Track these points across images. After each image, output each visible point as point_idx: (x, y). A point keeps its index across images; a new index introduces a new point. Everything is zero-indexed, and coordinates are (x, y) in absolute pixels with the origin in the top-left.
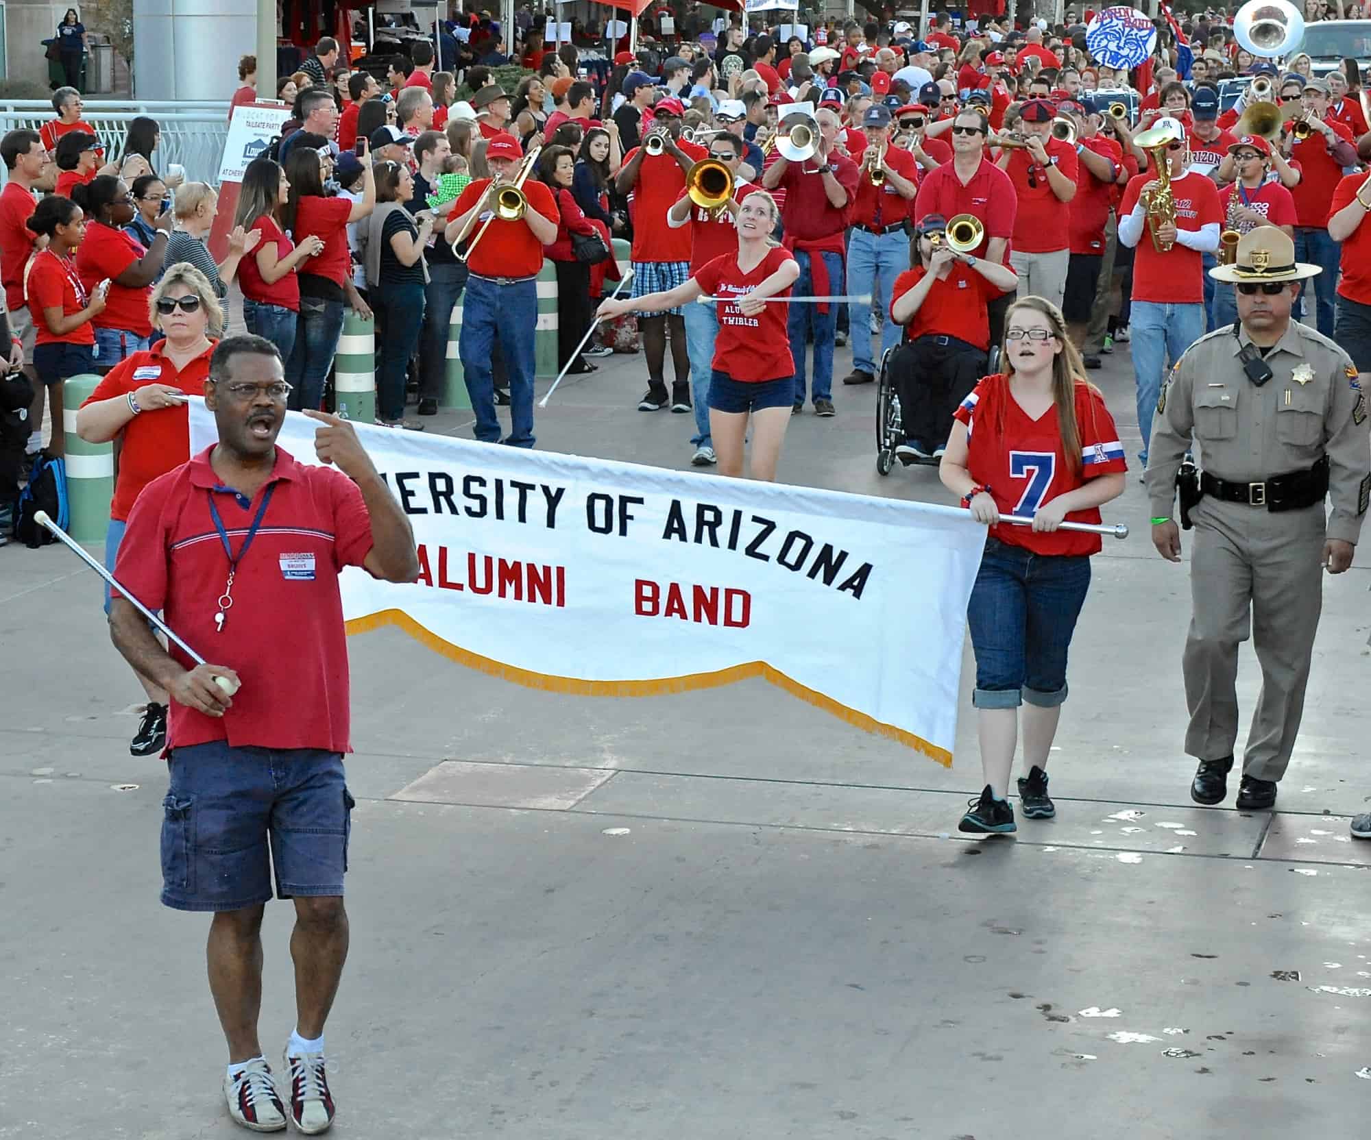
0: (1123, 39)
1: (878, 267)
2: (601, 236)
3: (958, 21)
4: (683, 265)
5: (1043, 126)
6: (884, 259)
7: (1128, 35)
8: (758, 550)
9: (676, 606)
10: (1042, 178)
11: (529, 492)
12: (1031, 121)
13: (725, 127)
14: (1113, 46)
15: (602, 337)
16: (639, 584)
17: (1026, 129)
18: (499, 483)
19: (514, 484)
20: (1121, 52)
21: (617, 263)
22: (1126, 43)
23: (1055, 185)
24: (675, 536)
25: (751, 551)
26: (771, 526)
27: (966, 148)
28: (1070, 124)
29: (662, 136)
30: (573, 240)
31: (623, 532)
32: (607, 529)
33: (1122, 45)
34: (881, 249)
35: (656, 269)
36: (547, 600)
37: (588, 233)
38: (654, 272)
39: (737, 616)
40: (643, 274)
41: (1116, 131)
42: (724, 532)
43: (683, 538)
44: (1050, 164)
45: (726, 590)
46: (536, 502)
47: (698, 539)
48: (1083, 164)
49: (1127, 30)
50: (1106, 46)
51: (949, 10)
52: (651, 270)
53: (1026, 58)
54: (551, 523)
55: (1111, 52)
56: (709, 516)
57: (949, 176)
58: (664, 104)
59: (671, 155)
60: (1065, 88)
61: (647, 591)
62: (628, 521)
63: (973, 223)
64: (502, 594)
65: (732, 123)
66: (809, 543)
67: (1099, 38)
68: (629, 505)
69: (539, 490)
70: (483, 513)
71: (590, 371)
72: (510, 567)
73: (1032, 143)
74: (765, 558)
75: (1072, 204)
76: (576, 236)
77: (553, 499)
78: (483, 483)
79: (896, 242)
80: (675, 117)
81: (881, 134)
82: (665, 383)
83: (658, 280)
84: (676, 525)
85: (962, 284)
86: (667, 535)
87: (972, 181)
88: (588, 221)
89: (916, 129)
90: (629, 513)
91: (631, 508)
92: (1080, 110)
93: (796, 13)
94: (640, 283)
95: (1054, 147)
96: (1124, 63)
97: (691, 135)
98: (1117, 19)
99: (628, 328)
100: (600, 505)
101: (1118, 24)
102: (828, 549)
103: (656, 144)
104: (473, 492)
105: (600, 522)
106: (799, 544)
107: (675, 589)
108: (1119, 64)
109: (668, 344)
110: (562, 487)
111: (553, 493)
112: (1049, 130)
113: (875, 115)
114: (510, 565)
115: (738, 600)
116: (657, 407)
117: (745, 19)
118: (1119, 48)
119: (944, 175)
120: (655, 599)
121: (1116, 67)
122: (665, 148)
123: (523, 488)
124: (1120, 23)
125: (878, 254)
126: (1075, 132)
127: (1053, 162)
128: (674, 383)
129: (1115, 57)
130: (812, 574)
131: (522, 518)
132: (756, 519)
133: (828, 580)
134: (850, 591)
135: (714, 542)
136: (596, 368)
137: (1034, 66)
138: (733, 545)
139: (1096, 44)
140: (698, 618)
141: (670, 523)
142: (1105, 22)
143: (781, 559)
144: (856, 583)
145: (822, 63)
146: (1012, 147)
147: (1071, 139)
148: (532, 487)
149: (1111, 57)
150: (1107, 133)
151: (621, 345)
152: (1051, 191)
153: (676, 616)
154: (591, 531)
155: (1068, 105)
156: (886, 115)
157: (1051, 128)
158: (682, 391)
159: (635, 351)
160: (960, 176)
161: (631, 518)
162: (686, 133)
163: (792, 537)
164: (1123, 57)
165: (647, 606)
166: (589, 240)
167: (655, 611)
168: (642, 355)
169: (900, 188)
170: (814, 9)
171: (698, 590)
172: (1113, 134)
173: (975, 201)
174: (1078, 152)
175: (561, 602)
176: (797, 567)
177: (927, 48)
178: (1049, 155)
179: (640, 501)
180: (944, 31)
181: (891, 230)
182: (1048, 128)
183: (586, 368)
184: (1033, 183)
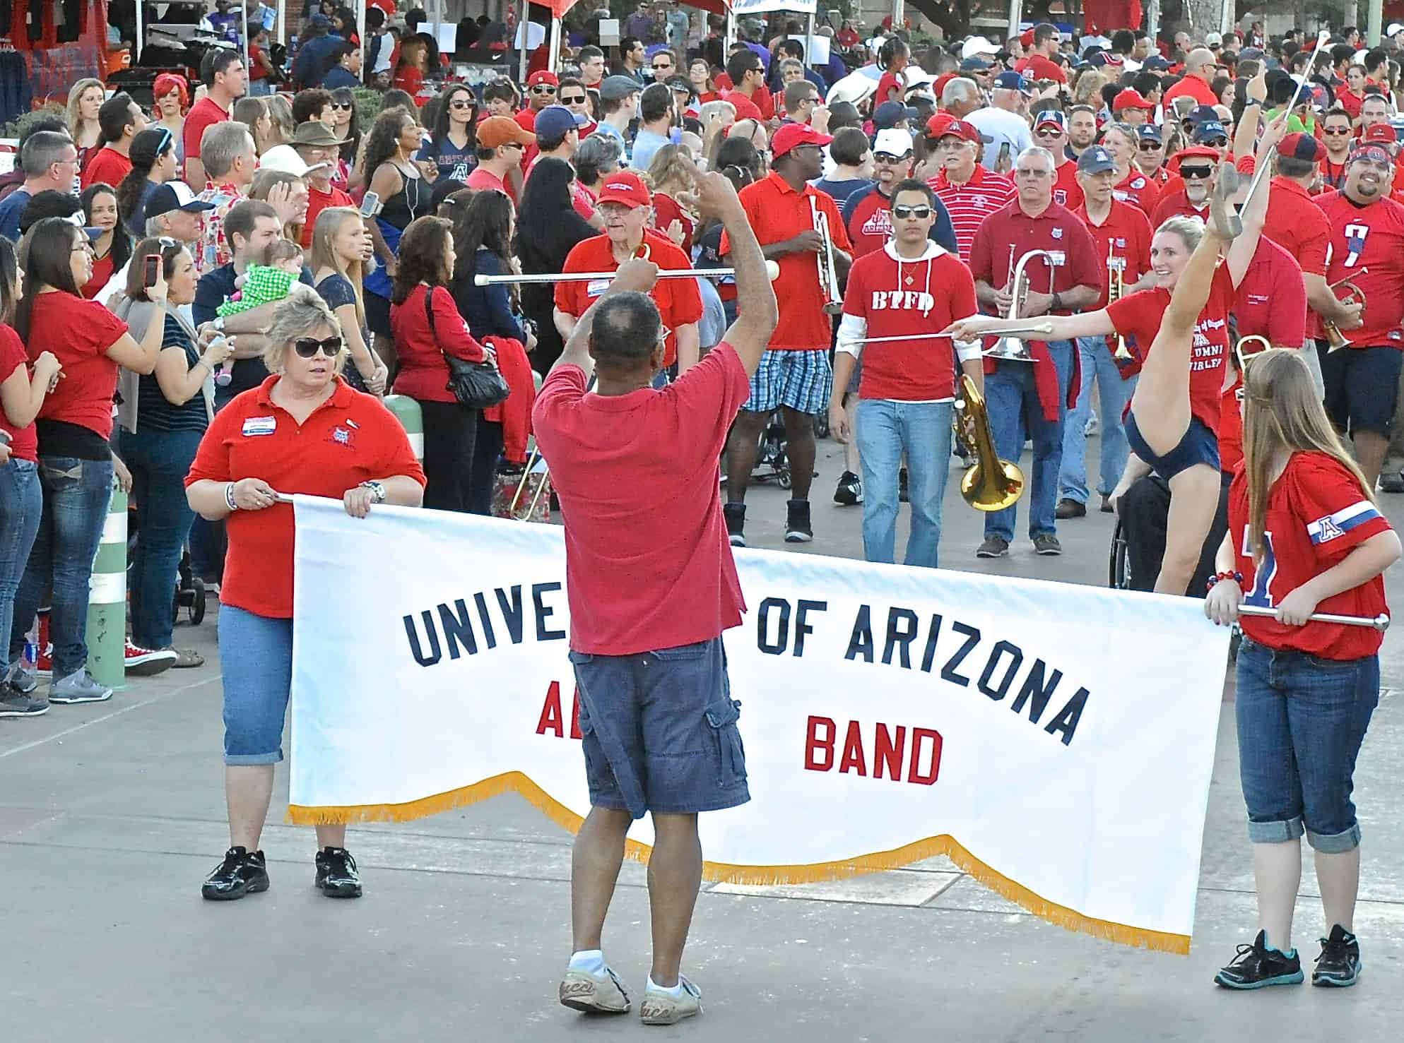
8: (957, 671)
9: (854, 755)
16: (813, 721)
24: (860, 656)
25: (948, 673)
26: (975, 636)
30: (452, 368)
31: (798, 652)
32: (780, 648)
37: (475, 359)
39: (925, 767)
42: (917, 649)
43: (869, 659)
45: (915, 729)
47: (887, 659)
56: (903, 625)
61: (821, 732)
62: (806, 636)
66: (1018, 658)
68: (809, 613)
74: (964, 681)
76: (455, 362)
84: (862, 640)
86: (850, 655)
88: (476, 341)
90: (807, 624)
91: (812, 617)
100: (774, 614)
102: (1040, 666)
105: (772, 637)
106: (1006, 659)
107: (854, 730)
115: (927, 744)
120: (829, 745)
130: (1017, 706)
132: (958, 627)
133: (1035, 714)
134: (1059, 734)
135: (906, 663)
138: (927, 666)
140: (878, 774)
141: (856, 635)
143: (983, 686)
144: (1067, 722)
153: (853, 770)
154: (760, 652)
161: (810, 630)
163: (1001, 647)
165: (819, 756)
167: (828, 763)
171: (881, 730)
176: (1000, 694)
179: (821, 606)
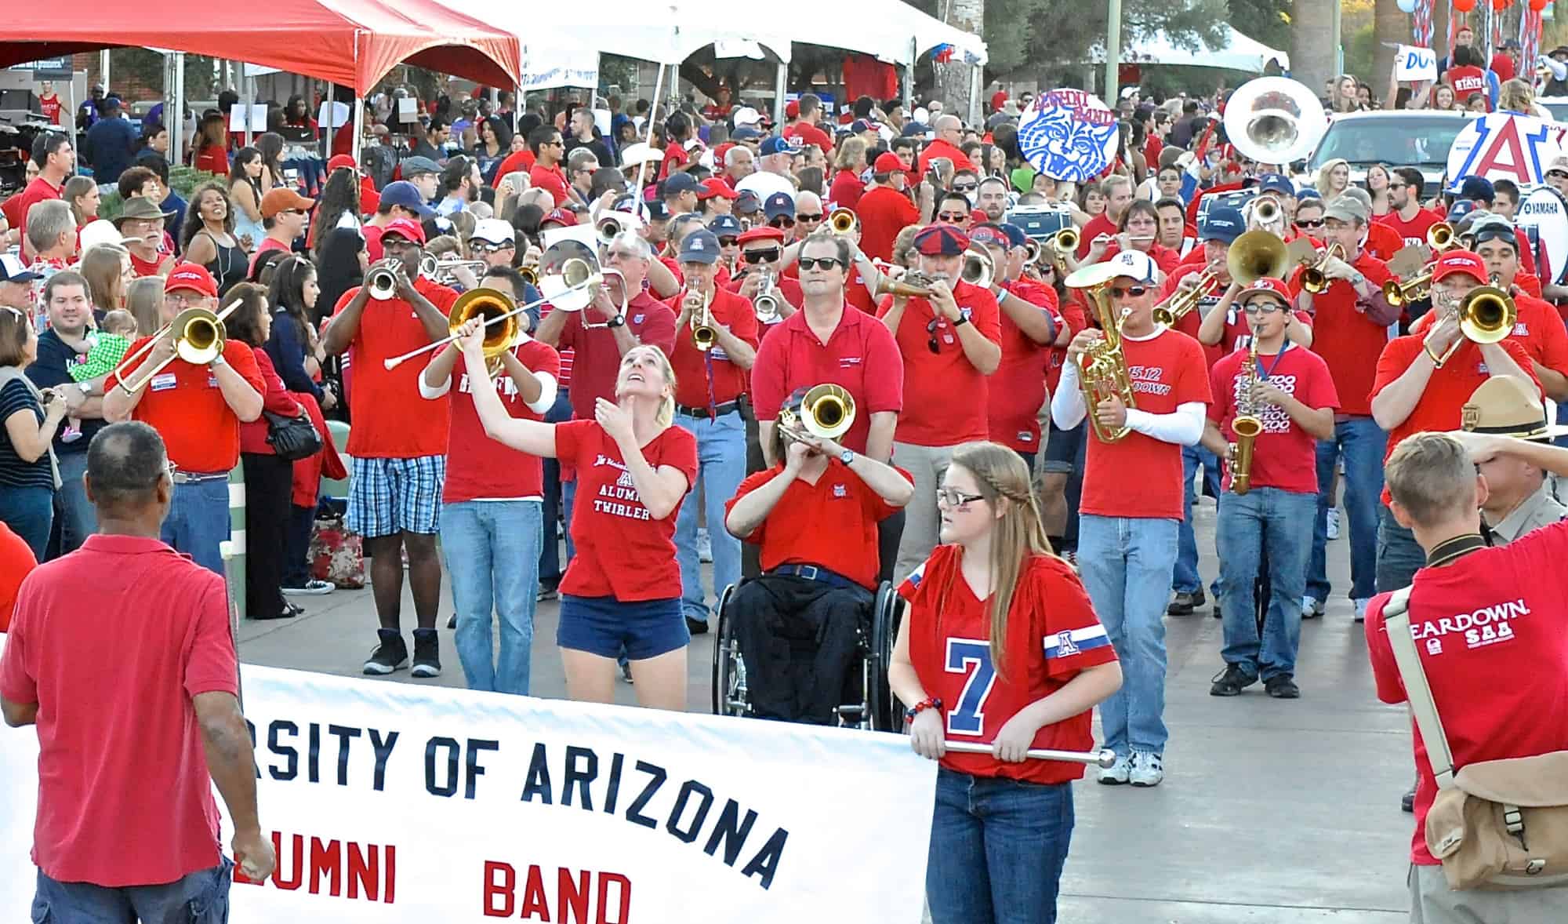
0: (1071, 137)
1: (702, 464)
2: (309, 418)
4: (425, 460)
5: (950, 264)
6: (712, 451)
7: (1078, 132)
8: (642, 812)
9: (535, 901)
10: (949, 339)
11: (352, 740)
12: (932, 256)
13: (482, 258)
14: (1056, 147)
16: (491, 866)
18: (315, 729)
19: (334, 729)
20: (1068, 156)
21: (339, 455)
22: (1074, 144)
23: (969, 349)
24: (537, 797)
25: (633, 814)
26: (661, 775)
27: (822, 287)
28: (983, 258)
29: (394, 272)
31: (470, 794)
32: (449, 791)
33: (1069, 145)
34: (704, 437)
35: (385, 468)
36: (372, 895)
37: (290, 413)
38: (381, 472)
39: (612, 914)
42: (599, 789)
43: (547, 800)
44: (963, 320)
45: (601, 874)
46: (362, 751)
47: (566, 800)
48: (1007, 320)
49: (1077, 124)
50: (1047, 146)
51: (815, 89)
52: (377, 469)
53: (932, 161)
54: (379, 784)
55: (1053, 155)
56: (582, 764)
57: (799, 331)
58: (396, 225)
59: (406, 300)
61: (500, 878)
62: (478, 777)
64: (314, 888)
65: (494, 252)
66: (709, 798)
67: (1037, 133)
68: (480, 752)
69: (366, 735)
70: (291, 773)
71: (291, 615)
72: (326, 848)
73: (938, 290)
74: (652, 823)
77: (384, 747)
78: (293, 729)
79: (727, 428)
80: (412, 244)
81: (705, 274)
83: (389, 483)
84: (538, 781)
85: (839, 491)
86: (527, 796)
87: (835, 336)
88: (291, 397)
90: (479, 764)
91: (483, 757)
92: (1001, 240)
94: (361, 489)
95: (965, 294)
96: (1072, 172)
98: (1063, 106)
99: (349, 552)
100: (442, 754)
101: (1064, 115)
102: (733, 806)
103: (384, 283)
104: (280, 743)
105: (441, 780)
106: (696, 800)
107: (535, 872)
108: (1063, 173)
110: (395, 730)
111: (384, 739)
113: (698, 245)
114: (326, 846)
115: (614, 888)
116: (391, 668)
117: (521, 100)
118: (1065, 150)
119: (793, 331)
120: (508, 891)
122: (398, 290)
123: (345, 734)
124: (1068, 113)
125: (702, 445)
126: (991, 268)
127: (966, 316)
128: (415, 633)
129: (1059, 163)
130: (710, 849)
131: (342, 778)
132: (642, 766)
133: (730, 857)
134: (757, 876)
135: (587, 804)
136: (301, 611)
138: (610, 807)
139: (1032, 142)
140: (563, 919)
141: (532, 775)
142: (1046, 111)
143: (672, 826)
144: (765, 864)
145: (639, 167)
146: (907, 294)
147: (984, 281)
148: (357, 732)
149: (1053, 162)
150: (1042, 271)
152: (964, 356)
153: (535, 915)
154: (428, 793)
155: (986, 233)
156: (713, 245)
157: (962, 267)
158: (428, 645)
159: (358, 586)
161: (481, 771)
163: (689, 788)
164: (1070, 163)
165: (498, 901)
167: (508, 910)
169: (734, 353)
170: (622, 87)
171: (564, 874)
172: (1052, 274)
173: (844, 363)
174: (1000, 299)
175: (390, 897)
176: (690, 836)
177: (787, 148)
178: (961, 305)
179: (493, 745)
180: (810, 121)
181: (721, 411)
182: (956, 267)
183: (286, 610)
184: (934, 347)
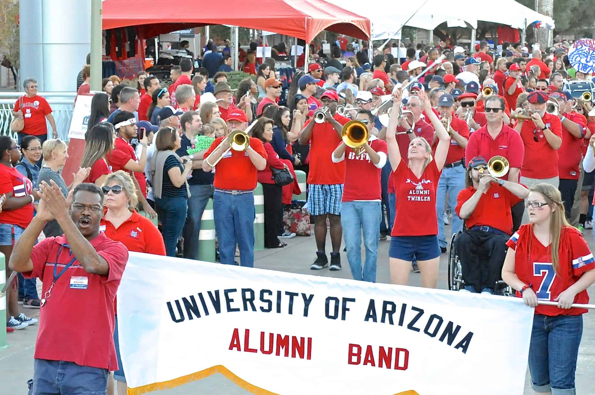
0: (589, 57)
1: (448, 187)
2: (288, 169)
3: (492, 46)
4: (337, 186)
5: (541, 106)
6: (452, 182)
7: (592, 54)
8: (414, 326)
9: (369, 359)
10: (541, 136)
11: (295, 297)
12: (533, 103)
13: (360, 106)
14: (583, 61)
15: (289, 227)
16: (351, 346)
17: (531, 108)
18: (279, 293)
19: (287, 293)
20: (588, 64)
21: (299, 184)
22: (591, 59)
23: (549, 139)
24: (371, 319)
25: (410, 326)
26: (421, 312)
27: (494, 120)
28: (555, 104)
29: (324, 112)
30: (272, 171)
31: (344, 318)
32: (335, 317)
33: (588, 60)
34: (449, 176)
35: (322, 188)
36: (302, 356)
37: (281, 168)
38: (320, 189)
39: (401, 364)
40: (314, 190)
41: (583, 108)
42: (396, 317)
43: (375, 320)
44: (546, 128)
45: (396, 349)
46: (299, 302)
47: (383, 321)
49: (591, 52)
50: (580, 61)
51: (487, 39)
52: (318, 188)
53: (531, 67)
54: (306, 314)
55: (582, 64)
56: (389, 307)
57: (485, 133)
58: (327, 93)
59: (330, 123)
60: (555, 84)
61: (355, 350)
62: (347, 312)
63: (503, 161)
64: (278, 354)
65: (365, 104)
66: (441, 321)
67: (575, 56)
68: (348, 303)
69: (300, 296)
70: (270, 310)
71: (282, 246)
72: (283, 339)
73: (535, 117)
74: (418, 330)
75: (560, 151)
76: (274, 170)
77: (308, 300)
78: (270, 293)
79: (458, 172)
80: (333, 101)
81: (448, 111)
82: (326, 254)
83: (323, 194)
84: (371, 314)
85: (496, 195)
86: (367, 319)
87: (498, 137)
88: (281, 161)
89: (470, 108)
90: (347, 307)
91: (349, 304)
92: (563, 97)
93: (400, 42)
94: (312, 196)
95: (548, 118)
96: (590, 70)
97: (342, 110)
98: (585, 45)
99: (304, 222)
100: (332, 303)
101: (586, 48)
102: (451, 324)
103: (321, 116)
104: (265, 298)
105: (332, 313)
106: (436, 321)
107: (369, 348)
108: (587, 71)
109: (328, 231)
110: (312, 294)
111: (308, 297)
112: (544, 108)
113: (445, 99)
114: (283, 338)
115: (402, 354)
116: (321, 267)
117: (371, 44)
118: (587, 62)
119: (482, 134)
120: (359, 355)
121: (586, 72)
122: (326, 119)
123: (292, 295)
124: (587, 48)
125: (448, 179)
126: (558, 108)
127: (547, 127)
128: (331, 253)
129: (585, 67)
130: (442, 339)
131: (290, 312)
132: (414, 308)
133: (450, 343)
134: (461, 349)
135: (391, 322)
136: (286, 245)
137: (536, 71)
138: (401, 323)
139: (574, 59)
140: (381, 365)
141: (369, 311)
142: (578, 47)
143: (426, 331)
144: (464, 344)
145: (415, 69)
146: (523, 119)
147: (556, 113)
148: (297, 294)
149: (583, 67)
150: (579, 110)
151: (301, 232)
152: (547, 143)
153: (369, 364)
154: (326, 318)
155: (557, 94)
156: (452, 100)
157: (546, 107)
158: (336, 258)
159: (308, 235)
160: (491, 134)
161: (348, 310)
162: (339, 109)
163: (433, 317)
164: (589, 67)
165: (354, 359)
166: (281, 172)
167: (358, 362)
168: (313, 238)
169: (460, 142)
170: (410, 39)
171: (382, 349)
172: (582, 110)
173: (501, 147)
174: (562, 120)
175: (309, 357)
176: (434, 335)
177: (475, 62)
178: (545, 123)
179: (353, 300)
180: (484, 51)
181: (455, 165)
182: (544, 107)
183: (280, 245)
184: (536, 140)
